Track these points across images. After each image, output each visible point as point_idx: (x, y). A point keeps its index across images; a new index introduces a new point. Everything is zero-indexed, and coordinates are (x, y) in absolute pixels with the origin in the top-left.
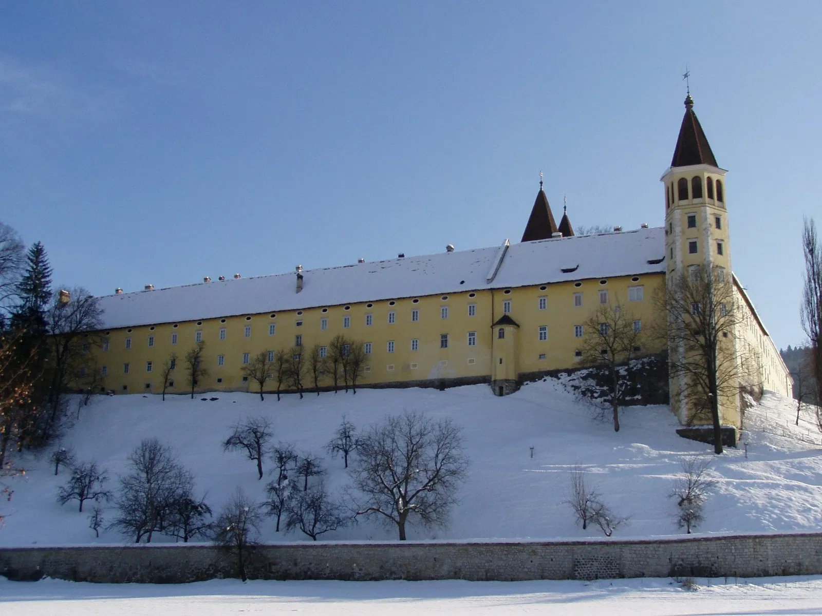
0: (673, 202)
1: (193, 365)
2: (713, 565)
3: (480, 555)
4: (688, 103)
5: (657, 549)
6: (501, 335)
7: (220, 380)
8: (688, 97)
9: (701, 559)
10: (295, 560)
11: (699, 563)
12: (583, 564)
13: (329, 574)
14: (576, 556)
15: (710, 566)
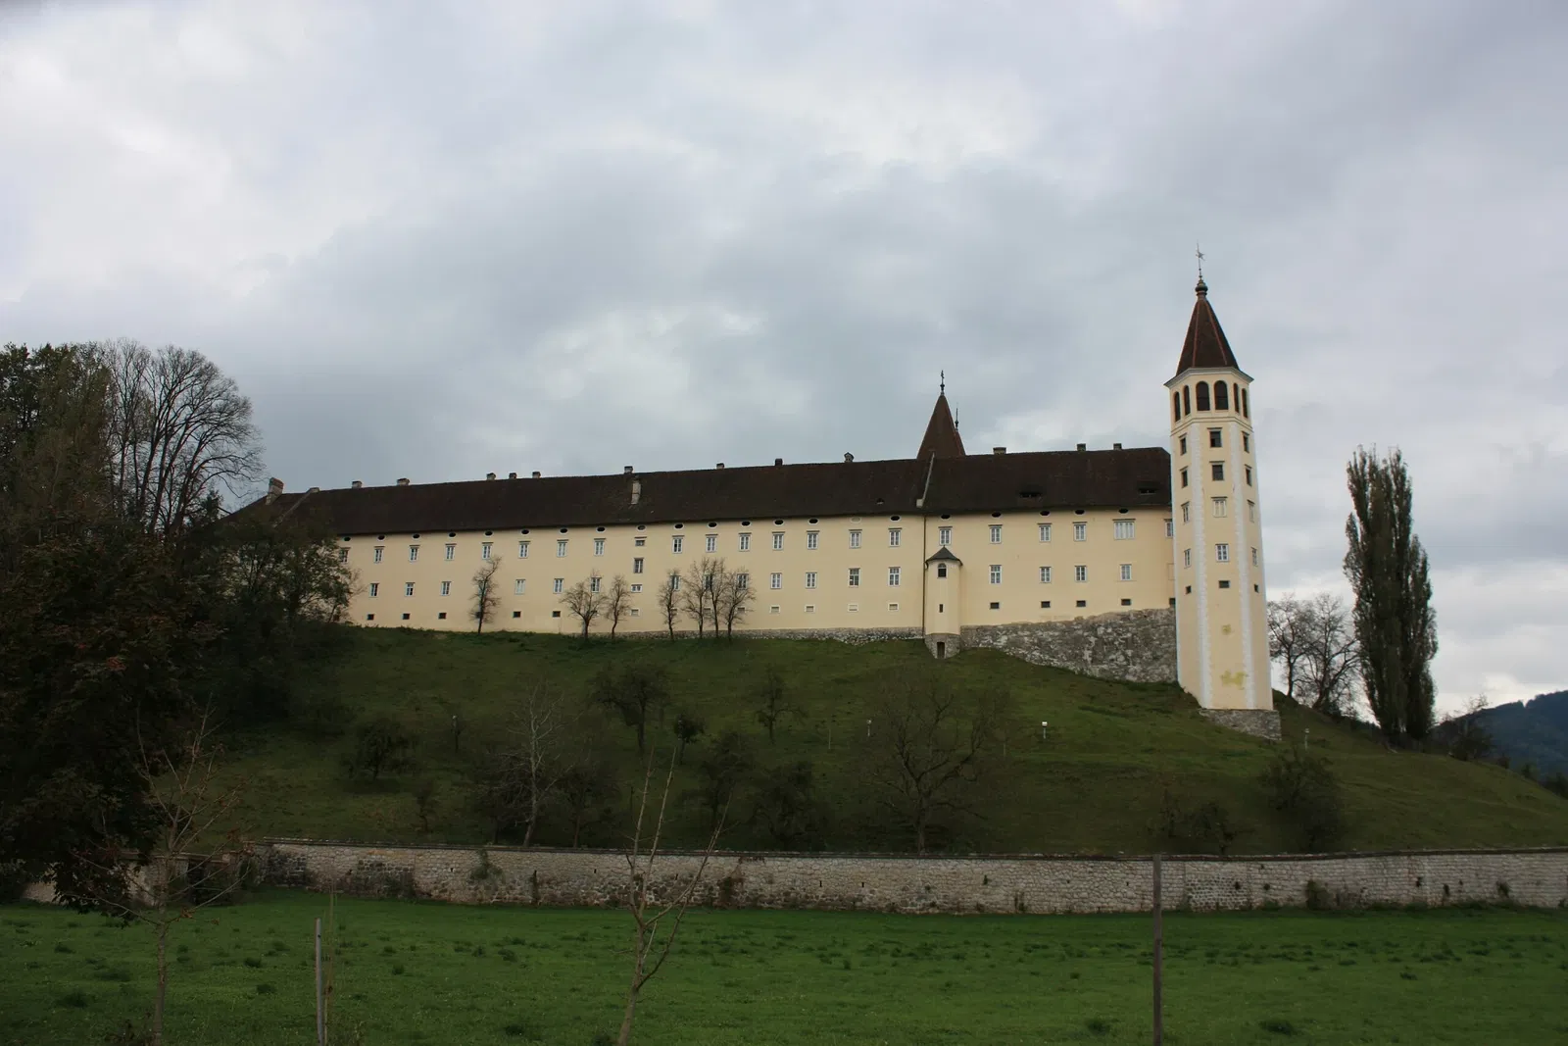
0: (1187, 412)
1: (483, 591)
2: (1362, 892)
3: (1053, 872)
4: (1202, 290)
5: (1294, 868)
6: (942, 573)
7: (517, 614)
8: (1201, 282)
9: (1348, 883)
10: (771, 876)
11: (1345, 887)
12: (1199, 889)
13: (823, 897)
14: (1188, 877)
15: (1359, 893)
